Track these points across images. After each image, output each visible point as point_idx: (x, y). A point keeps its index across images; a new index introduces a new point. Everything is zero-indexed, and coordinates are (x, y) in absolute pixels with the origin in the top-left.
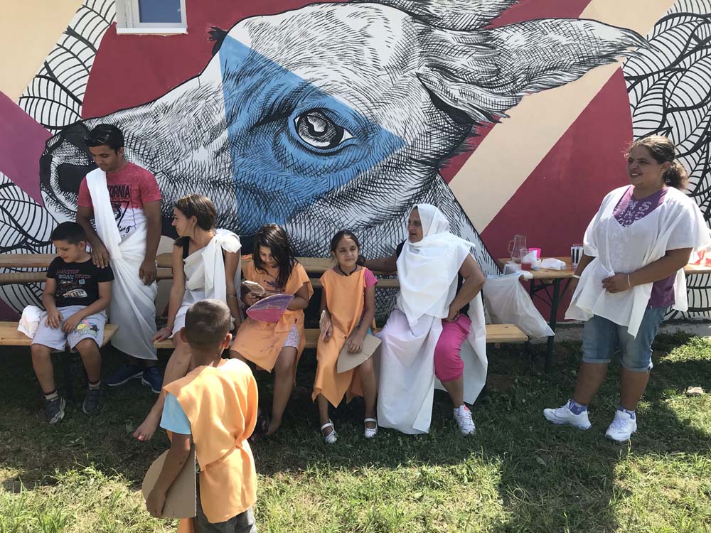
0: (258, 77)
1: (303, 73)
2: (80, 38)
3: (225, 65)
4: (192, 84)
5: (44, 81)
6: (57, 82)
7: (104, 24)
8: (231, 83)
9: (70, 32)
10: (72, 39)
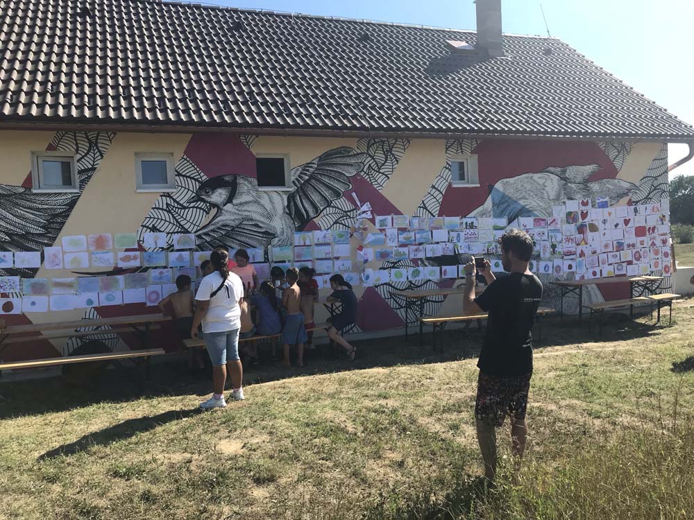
0: (506, 204)
1: (522, 202)
2: (437, 189)
3: (493, 200)
4: (481, 208)
5: (422, 209)
6: (427, 210)
7: (447, 183)
8: (495, 208)
9: (433, 187)
10: (434, 190)
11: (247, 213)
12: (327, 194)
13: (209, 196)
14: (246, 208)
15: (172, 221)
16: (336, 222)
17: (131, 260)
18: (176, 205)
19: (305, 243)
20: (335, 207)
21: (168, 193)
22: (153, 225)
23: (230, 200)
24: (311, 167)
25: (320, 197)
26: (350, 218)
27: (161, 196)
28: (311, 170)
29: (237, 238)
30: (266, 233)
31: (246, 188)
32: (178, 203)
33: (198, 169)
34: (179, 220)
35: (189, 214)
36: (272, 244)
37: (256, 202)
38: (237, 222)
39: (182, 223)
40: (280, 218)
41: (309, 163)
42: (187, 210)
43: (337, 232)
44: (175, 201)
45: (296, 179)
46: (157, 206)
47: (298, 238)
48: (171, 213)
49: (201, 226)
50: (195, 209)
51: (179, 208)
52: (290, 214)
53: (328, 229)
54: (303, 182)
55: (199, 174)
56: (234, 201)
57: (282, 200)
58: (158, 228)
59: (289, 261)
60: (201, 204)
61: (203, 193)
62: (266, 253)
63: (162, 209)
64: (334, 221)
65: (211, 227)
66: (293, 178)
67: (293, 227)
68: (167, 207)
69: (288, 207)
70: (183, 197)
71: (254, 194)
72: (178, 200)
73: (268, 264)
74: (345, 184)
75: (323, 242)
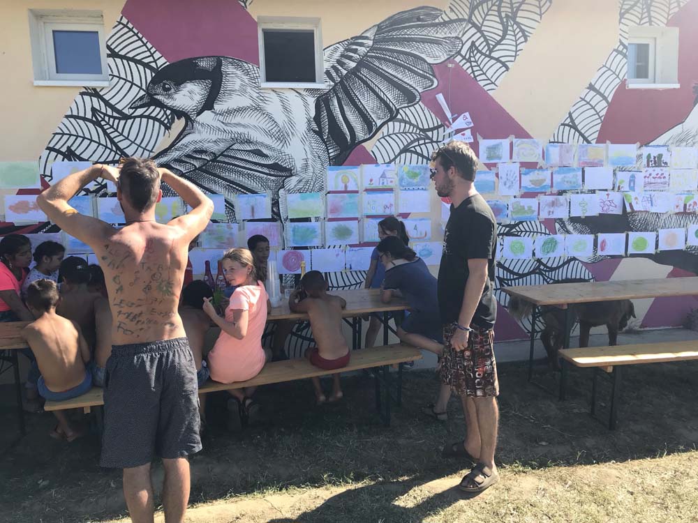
2: (598, 92)
4: (677, 130)
5: (567, 128)
6: (576, 130)
7: (617, 81)
9: (591, 87)
10: (593, 93)
11: (240, 130)
12: (390, 95)
13: (170, 96)
14: (238, 119)
15: (103, 142)
16: (405, 150)
17: (30, 209)
18: (110, 112)
19: (346, 187)
20: (406, 122)
21: (94, 89)
22: (69, 148)
23: (208, 105)
24: (362, 45)
25: (376, 103)
26: (432, 142)
27: (82, 94)
28: (362, 50)
29: (223, 175)
30: (275, 167)
31: (238, 82)
32: (113, 108)
33: (149, 45)
34: (116, 140)
35: (134, 128)
36: (287, 187)
37: (257, 109)
38: (222, 146)
39: (122, 145)
40: (303, 141)
41: (357, 38)
42: (130, 121)
43: (406, 168)
44: (107, 103)
45: (333, 67)
46: (75, 113)
47: (335, 178)
48: (101, 127)
49: (157, 151)
50: (144, 120)
51: (115, 118)
52: (319, 133)
53: (390, 162)
54: (345, 72)
55: (152, 55)
56: (217, 107)
57: (306, 104)
58: (78, 152)
59: (317, 219)
60: (155, 111)
61: (160, 90)
62: (275, 203)
63: (84, 119)
64: (402, 147)
65: (175, 154)
66: (327, 66)
67: (324, 157)
68: (93, 115)
69: (317, 119)
70: (124, 98)
71: (255, 95)
72: (113, 102)
73: (279, 223)
74: (425, 77)
75: (381, 186)
